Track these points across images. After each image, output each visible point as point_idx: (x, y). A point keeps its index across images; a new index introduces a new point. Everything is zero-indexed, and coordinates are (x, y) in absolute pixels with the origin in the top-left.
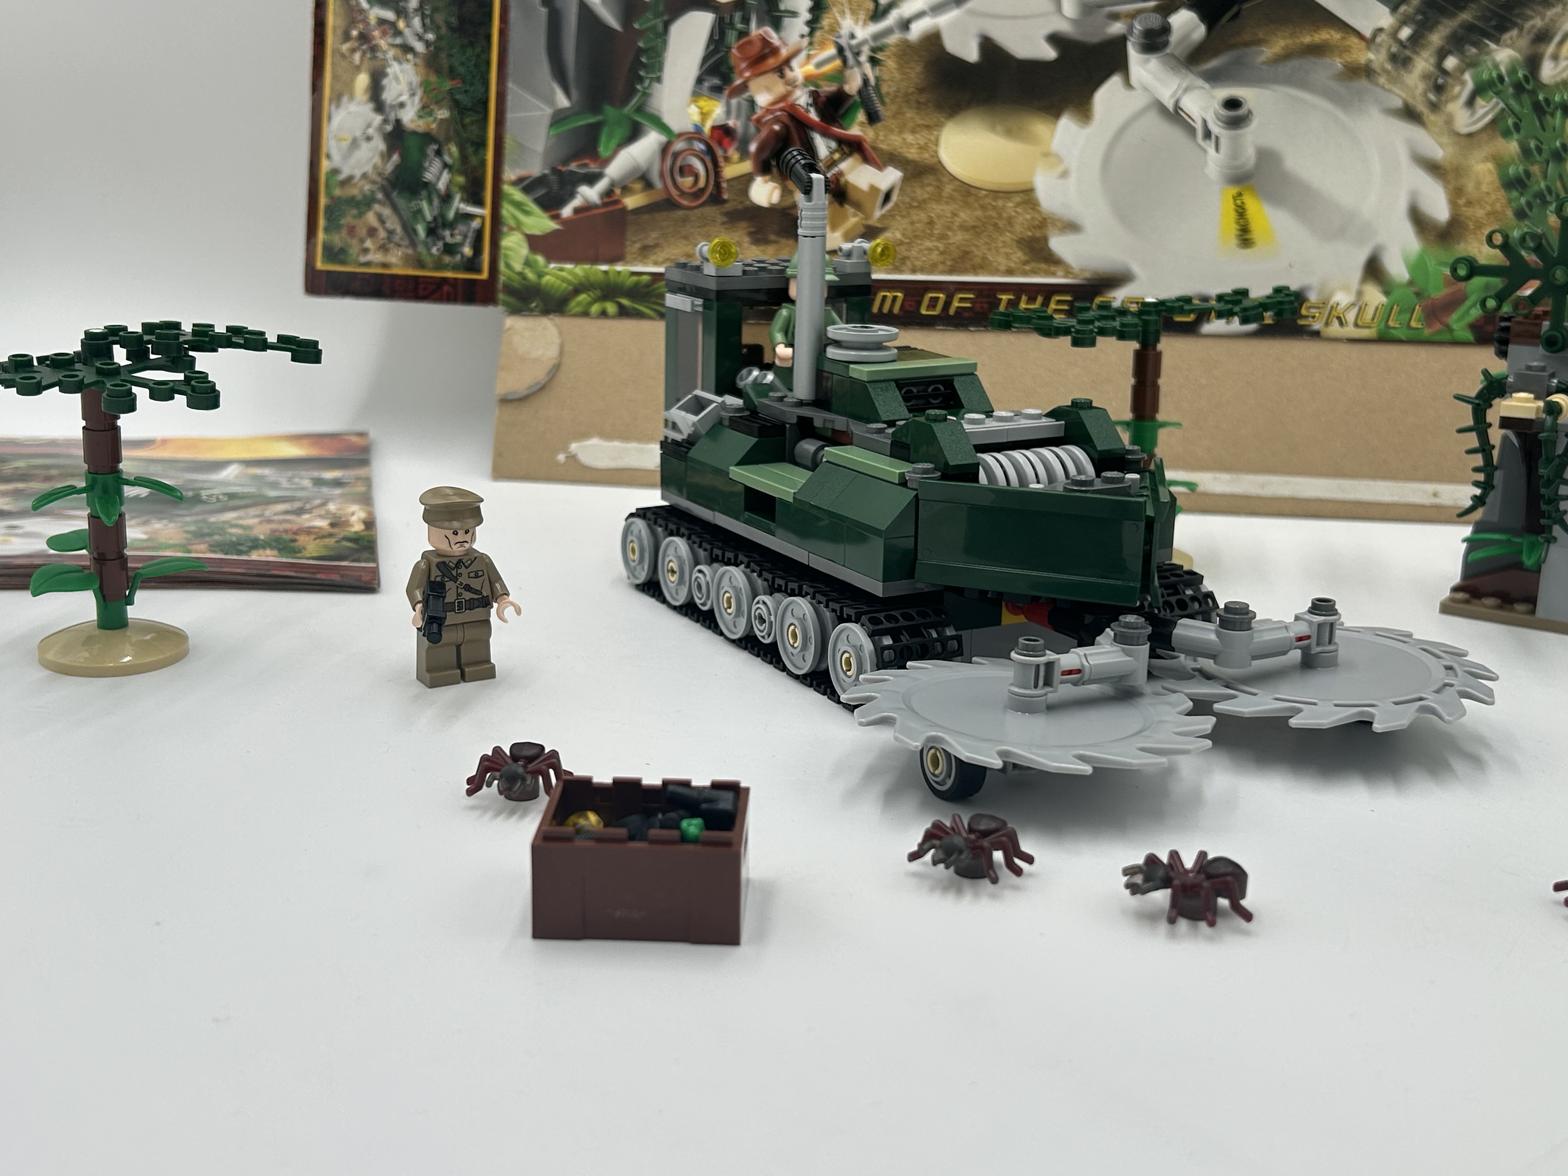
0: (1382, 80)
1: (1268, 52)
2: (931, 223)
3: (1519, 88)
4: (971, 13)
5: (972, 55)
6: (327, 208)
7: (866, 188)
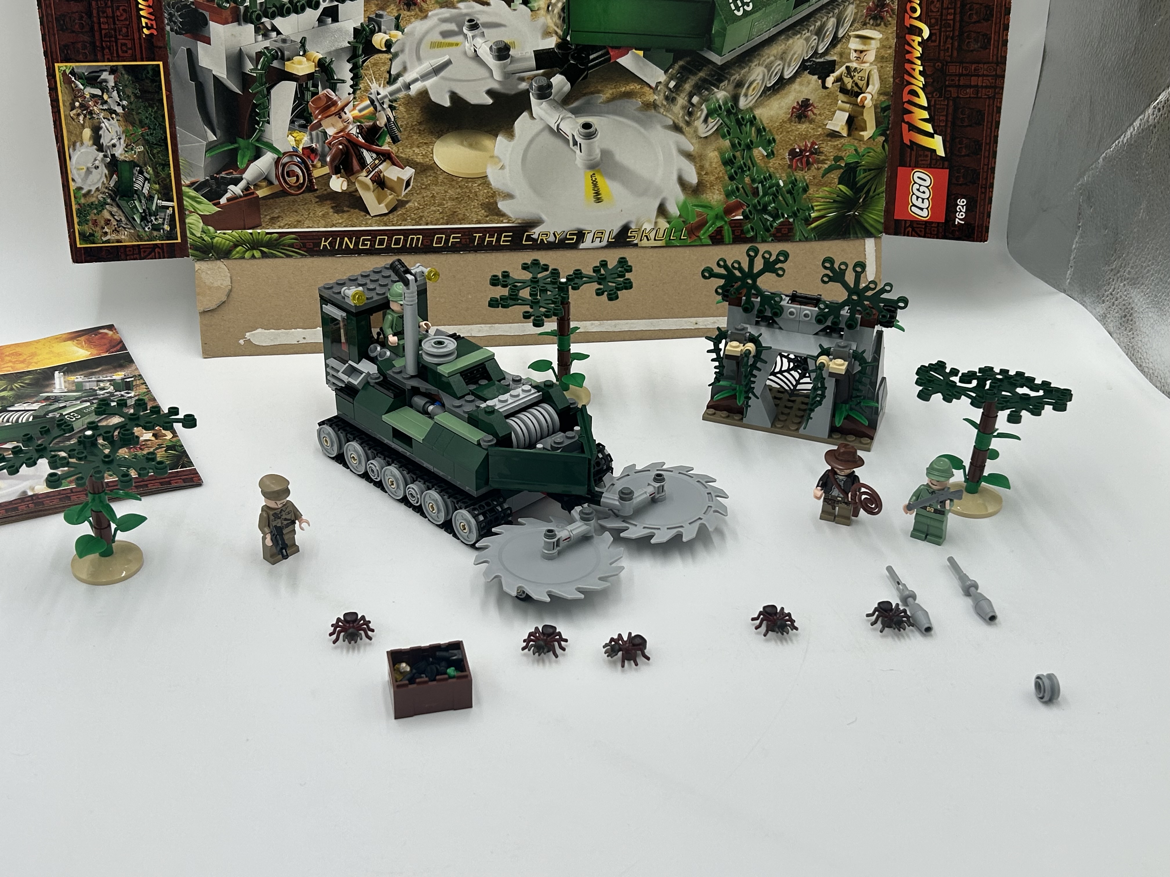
0: (662, 110)
1: (603, 97)
2: (433, 196)
3: (729, 112)
4: (443, 78)
5: (446, 103)
6: (78, 211)
7: (395, 179)
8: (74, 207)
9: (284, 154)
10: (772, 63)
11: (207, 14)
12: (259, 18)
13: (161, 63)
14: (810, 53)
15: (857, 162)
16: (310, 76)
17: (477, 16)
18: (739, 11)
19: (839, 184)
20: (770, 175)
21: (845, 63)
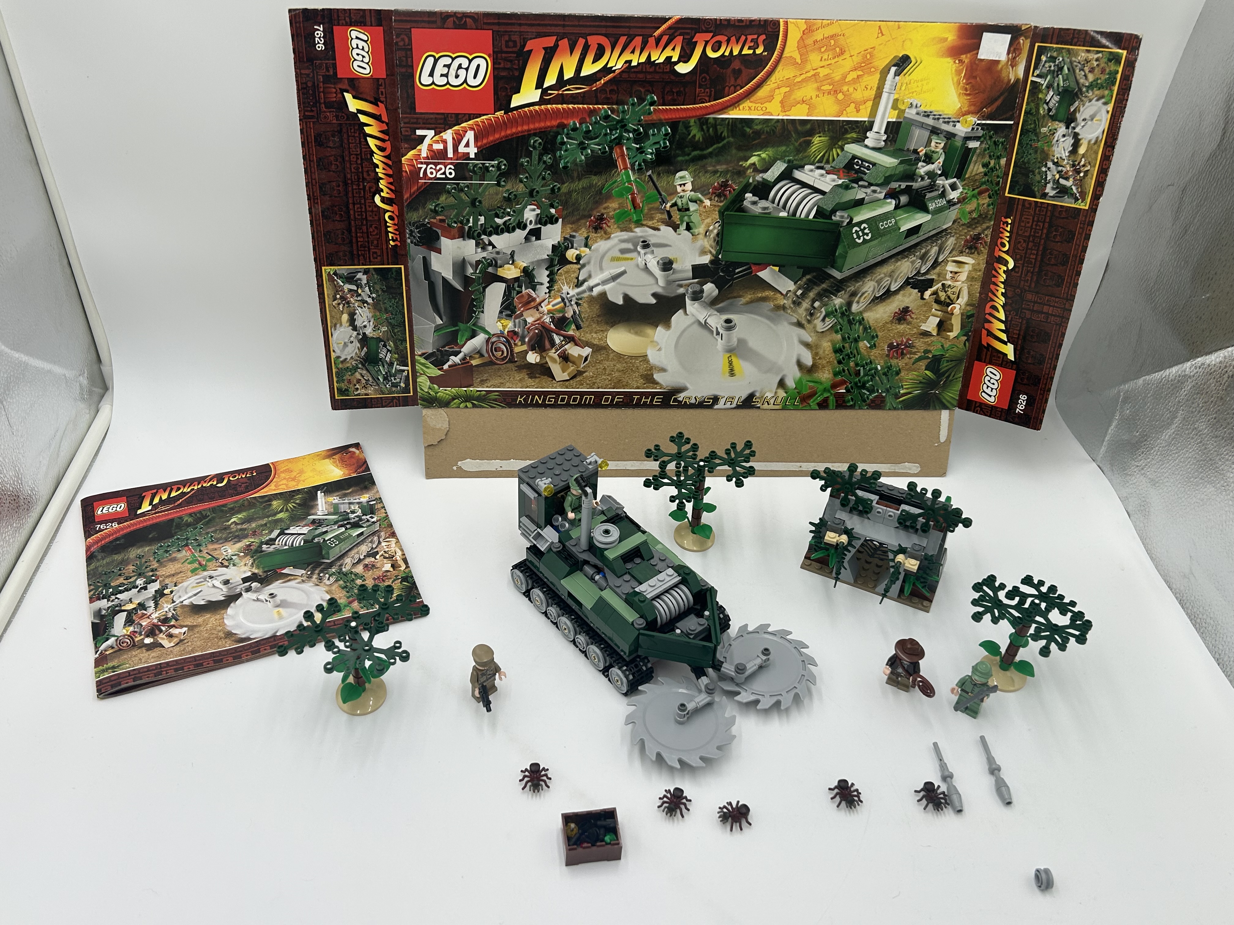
0: (789, 311)
1: (743, 300)
2: (605, 369)
3: (843, 314)
4: (619, 284)
5: (620, 302)
6: (337, 373)
7: (577, 356)
8: (334, 370)
9: (494, 335)
10: (882, 279)
11: (439, 232)
12: (479, 235)
13: (402, 267)
14: (914, 273)
15: (943, 355)
16: (517, 279)
17: (649, 238)
18: (859, 239)
19: (925, 370)
20: (871, 361)
21: (941, 281)
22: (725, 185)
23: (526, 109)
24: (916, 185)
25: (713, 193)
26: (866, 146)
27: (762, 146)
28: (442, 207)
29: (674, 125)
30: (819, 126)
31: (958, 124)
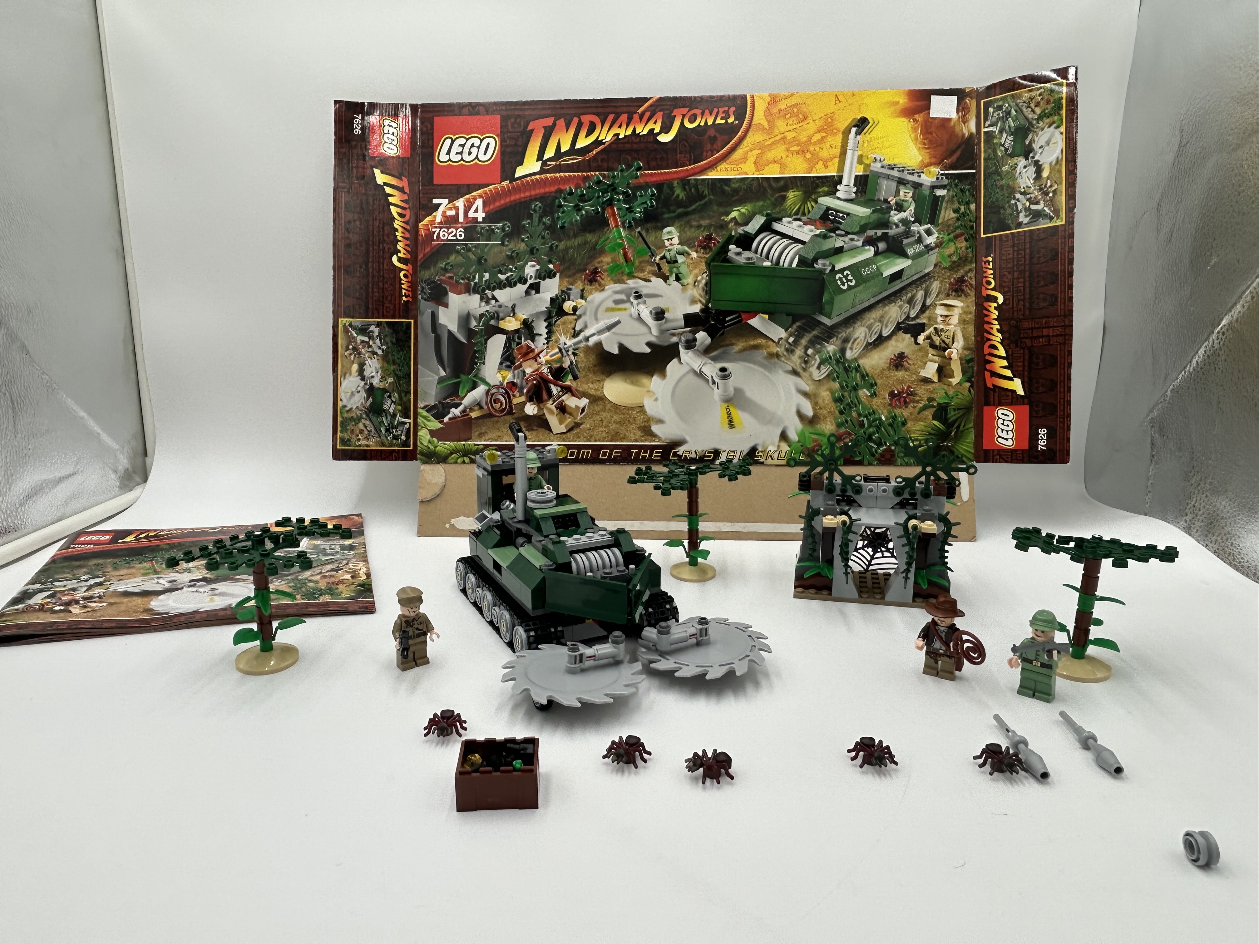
0: (783, 359)
1: (736, 348)
2: (602, 420)
3: (838, 362)
4: (614, 333)
5: (615, 351)
6: (341, 422)
7: (573, 406)
8: (339, 419)
9: (493, 386)
10: (872, 325)
11: (448, 288)
12: (484, 290)
13: (412, 321)
14: (903, 318)
15: (948, 403)
16: (517, 331)
17: (641, 289)
18: (844, 285)
19: (933, 419)
20: (873, 411)
21: (933, 325)
22: (709, 238)
23: (528, 178)
24: (892, 232)
25: (699, 246)
26: (839, 198)
27: (741, 202)
28: (451, 266)
29: (659, 186)
30: (791, 182)
31: (922, 174)
